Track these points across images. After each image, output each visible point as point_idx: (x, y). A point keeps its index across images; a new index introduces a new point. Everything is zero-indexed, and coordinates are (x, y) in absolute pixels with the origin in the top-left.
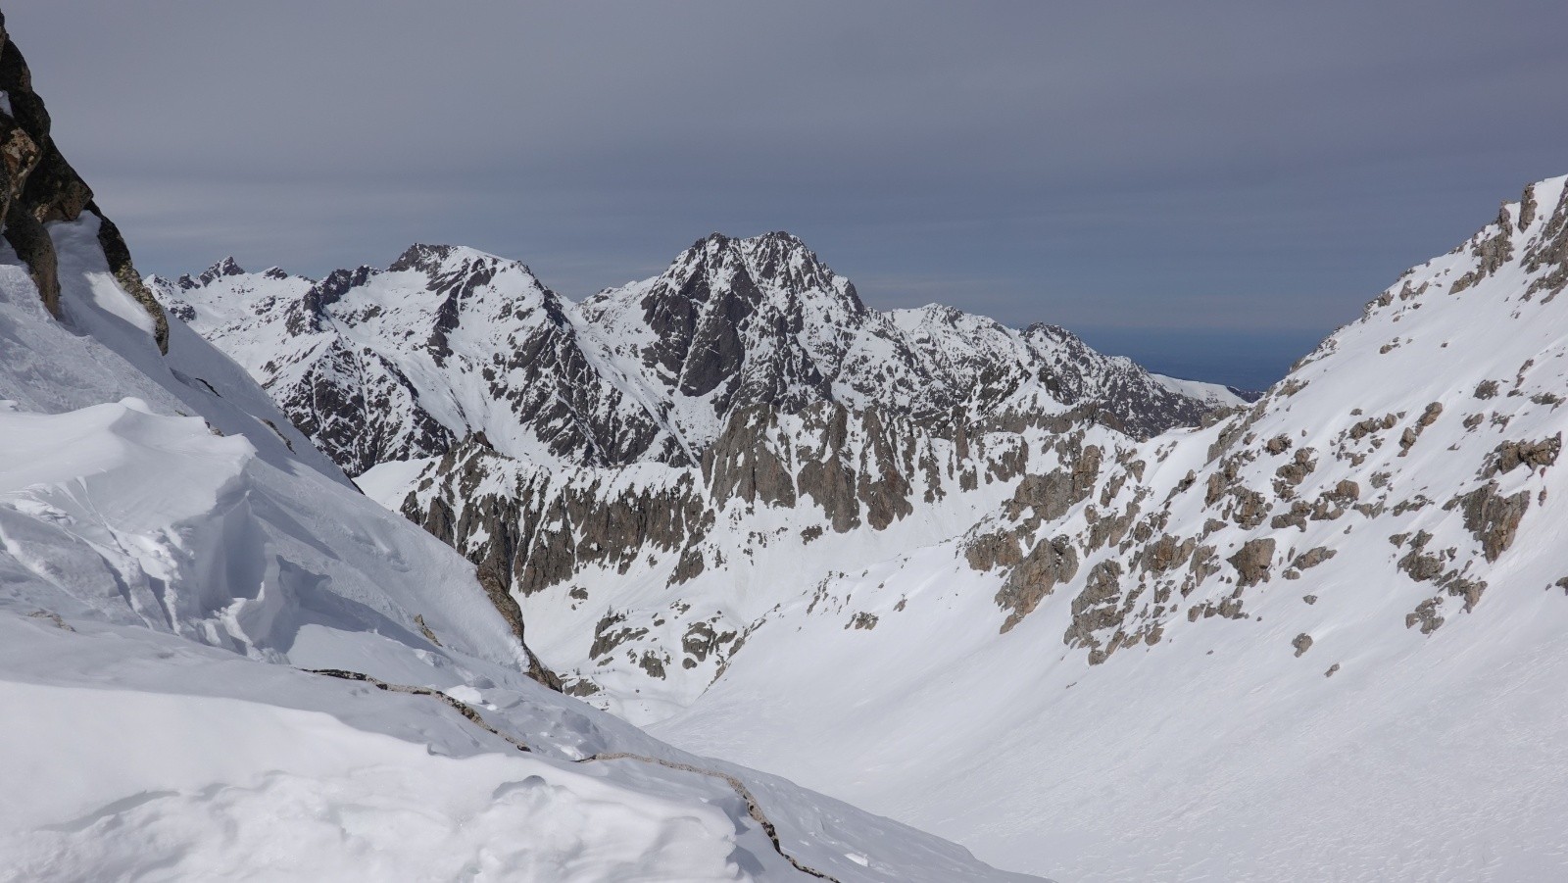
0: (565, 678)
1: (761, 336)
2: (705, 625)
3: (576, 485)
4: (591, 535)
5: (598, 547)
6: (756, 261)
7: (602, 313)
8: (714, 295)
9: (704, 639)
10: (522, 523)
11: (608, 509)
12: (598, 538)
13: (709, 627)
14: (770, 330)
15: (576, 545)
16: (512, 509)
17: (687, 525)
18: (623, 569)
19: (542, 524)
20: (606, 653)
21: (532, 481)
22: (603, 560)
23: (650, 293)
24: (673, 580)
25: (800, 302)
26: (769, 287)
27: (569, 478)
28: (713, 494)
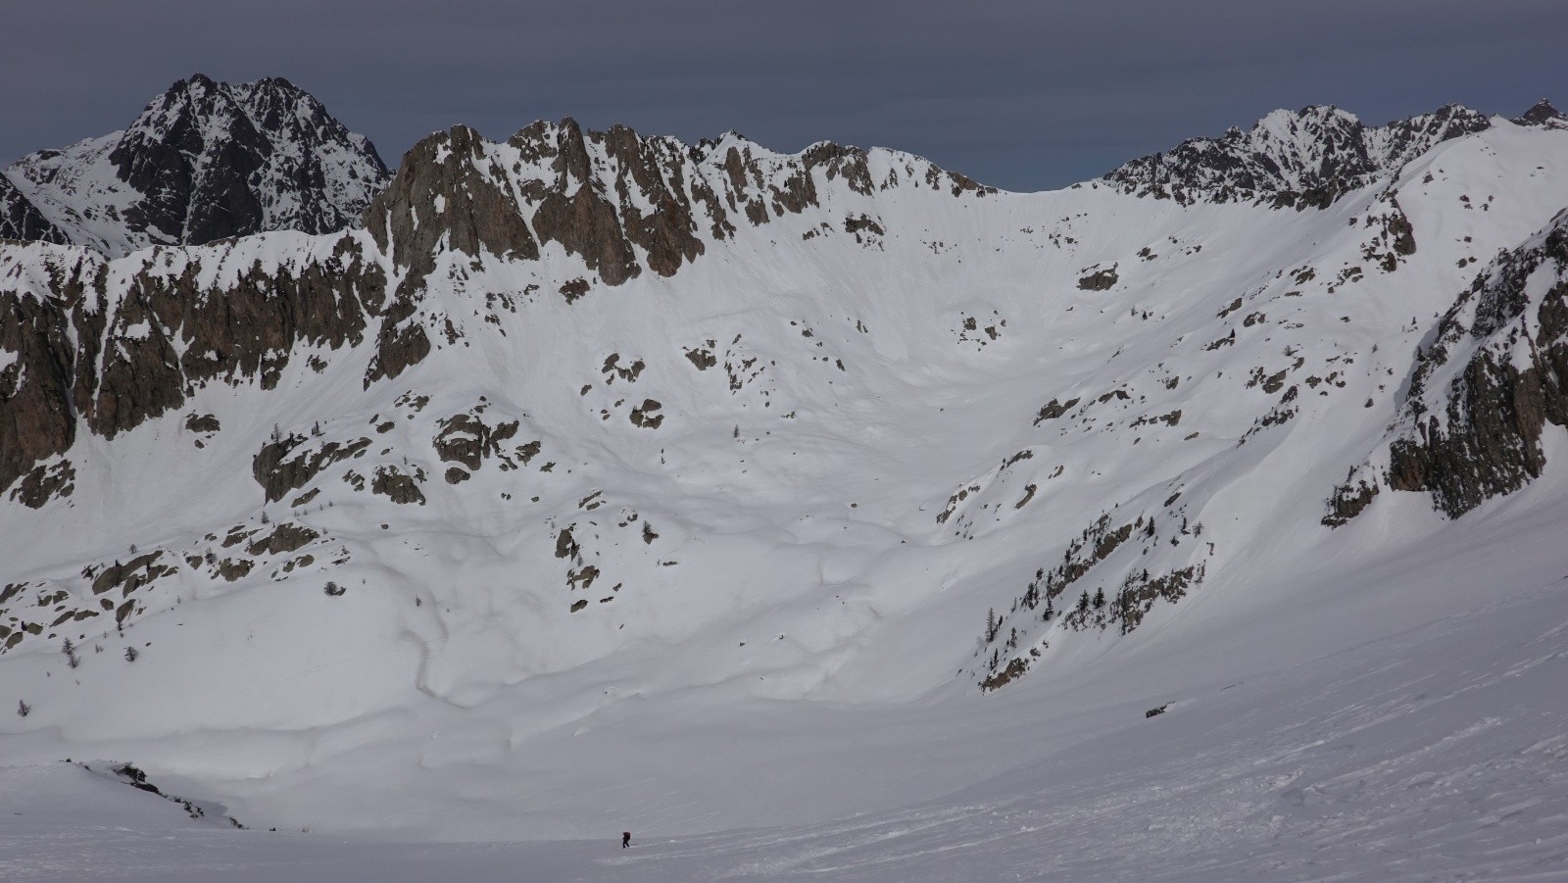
0: (243, 530)
1: (279, 191)
2: (468, 417)
3: (159, 271)
4: (203, 339)
5: (219, 355)
6: (254, 110)
7: (54, 172)
8: (208, 145)
9: (471, 437)
10: (73, 333)
11: (226, 299)
12: (216, 342)
13: (475, 420)
14: (289, 183)
15: (180, 356)
16: (51, 311)
17: (366, 306)
18: (269, 382)
19: (112, 329)
20: (299, 485)
21: (77, 271)
22: (231, 373)
23: (120, 144)
24: (373, 376)
25: (317, 157)
26: (276, 139)
27: (144, 262)
28: (397, 260)
